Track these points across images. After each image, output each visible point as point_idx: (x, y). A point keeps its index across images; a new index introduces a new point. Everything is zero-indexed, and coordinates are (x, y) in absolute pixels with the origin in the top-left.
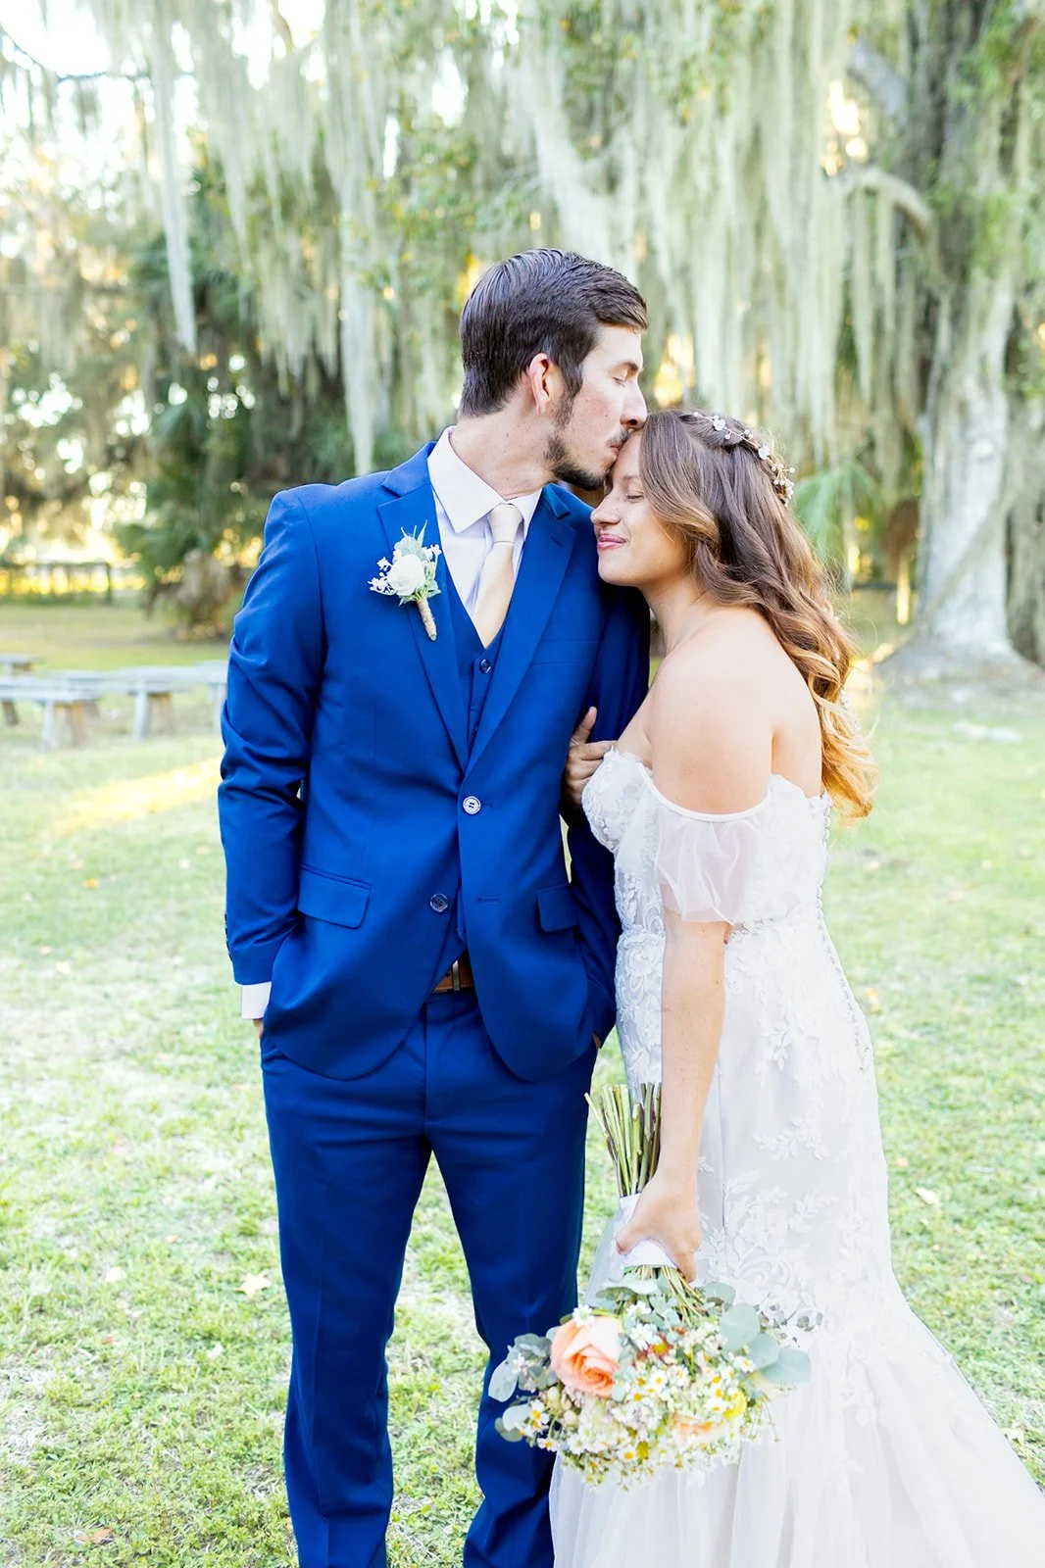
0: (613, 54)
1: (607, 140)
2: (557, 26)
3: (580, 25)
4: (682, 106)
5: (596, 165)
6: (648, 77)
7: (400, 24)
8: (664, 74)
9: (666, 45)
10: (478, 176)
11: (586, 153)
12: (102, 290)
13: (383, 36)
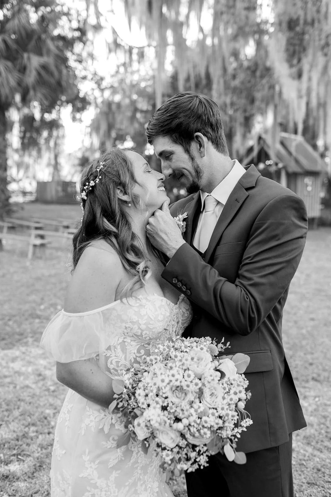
0: (303, 33)
1: (299, 60)
2: (285, 25)
3: (292, 24)
4: (326, 50)
5: (294, 70)
6: (314, 41)
7: (235, 27)
8: (320, 40)
9: (321, 30)
10: (258, 73)
11: (291, 66)
12: (142, 111)
13: (230, 31)
